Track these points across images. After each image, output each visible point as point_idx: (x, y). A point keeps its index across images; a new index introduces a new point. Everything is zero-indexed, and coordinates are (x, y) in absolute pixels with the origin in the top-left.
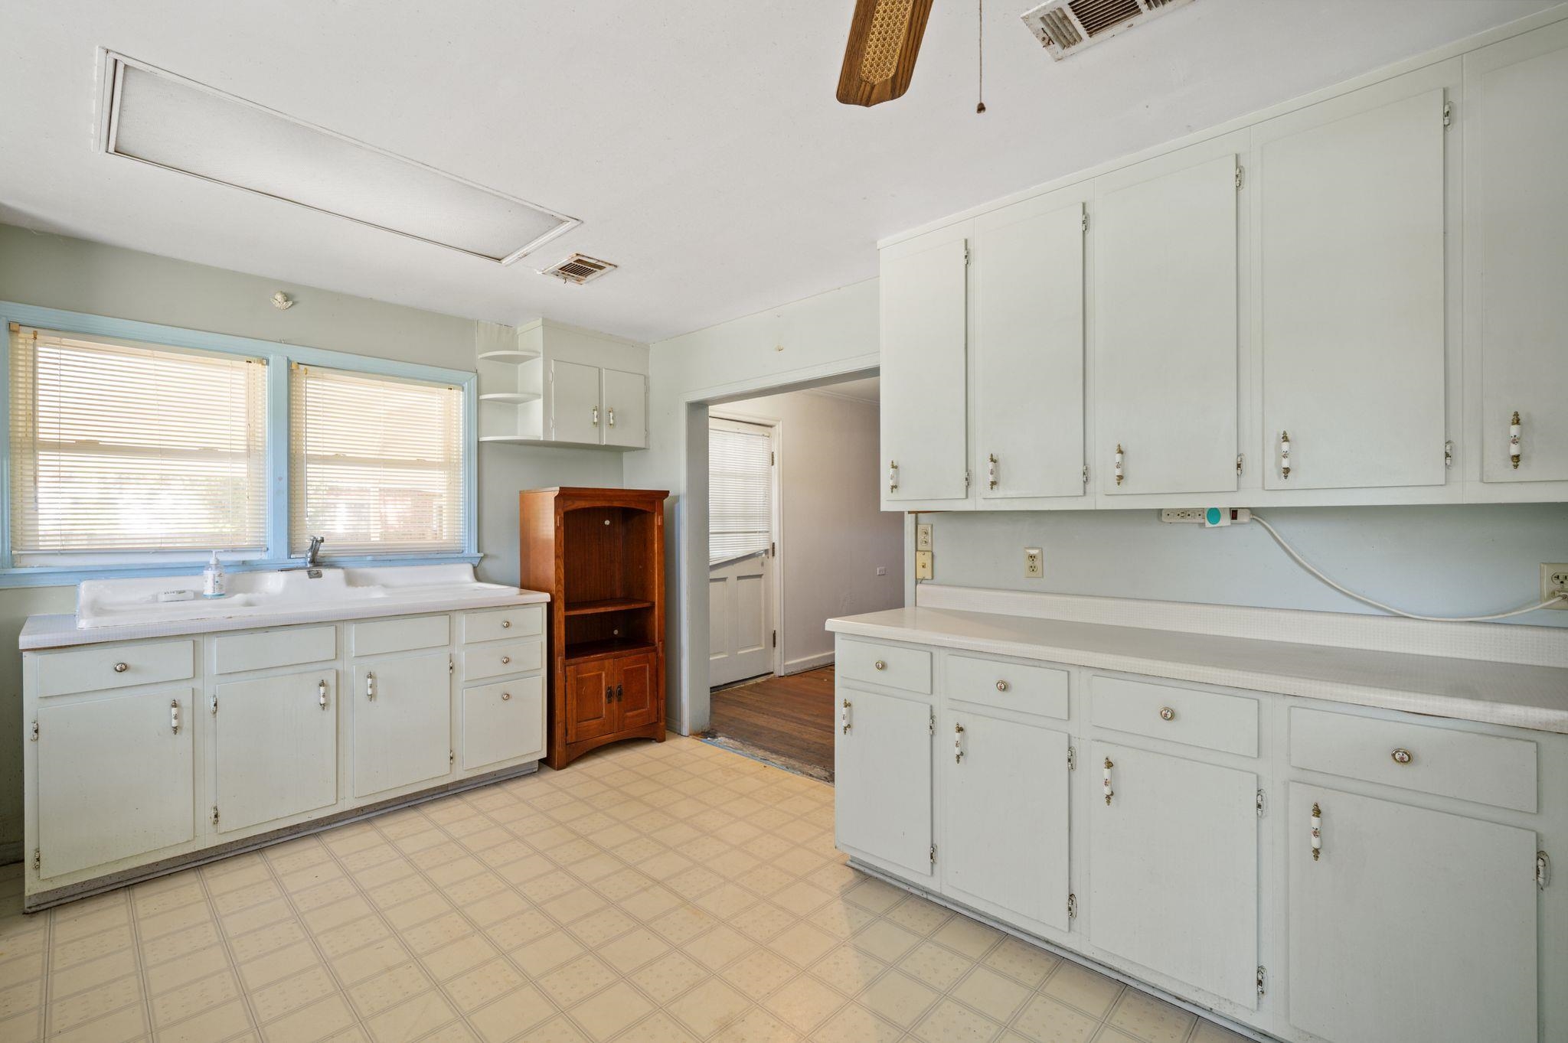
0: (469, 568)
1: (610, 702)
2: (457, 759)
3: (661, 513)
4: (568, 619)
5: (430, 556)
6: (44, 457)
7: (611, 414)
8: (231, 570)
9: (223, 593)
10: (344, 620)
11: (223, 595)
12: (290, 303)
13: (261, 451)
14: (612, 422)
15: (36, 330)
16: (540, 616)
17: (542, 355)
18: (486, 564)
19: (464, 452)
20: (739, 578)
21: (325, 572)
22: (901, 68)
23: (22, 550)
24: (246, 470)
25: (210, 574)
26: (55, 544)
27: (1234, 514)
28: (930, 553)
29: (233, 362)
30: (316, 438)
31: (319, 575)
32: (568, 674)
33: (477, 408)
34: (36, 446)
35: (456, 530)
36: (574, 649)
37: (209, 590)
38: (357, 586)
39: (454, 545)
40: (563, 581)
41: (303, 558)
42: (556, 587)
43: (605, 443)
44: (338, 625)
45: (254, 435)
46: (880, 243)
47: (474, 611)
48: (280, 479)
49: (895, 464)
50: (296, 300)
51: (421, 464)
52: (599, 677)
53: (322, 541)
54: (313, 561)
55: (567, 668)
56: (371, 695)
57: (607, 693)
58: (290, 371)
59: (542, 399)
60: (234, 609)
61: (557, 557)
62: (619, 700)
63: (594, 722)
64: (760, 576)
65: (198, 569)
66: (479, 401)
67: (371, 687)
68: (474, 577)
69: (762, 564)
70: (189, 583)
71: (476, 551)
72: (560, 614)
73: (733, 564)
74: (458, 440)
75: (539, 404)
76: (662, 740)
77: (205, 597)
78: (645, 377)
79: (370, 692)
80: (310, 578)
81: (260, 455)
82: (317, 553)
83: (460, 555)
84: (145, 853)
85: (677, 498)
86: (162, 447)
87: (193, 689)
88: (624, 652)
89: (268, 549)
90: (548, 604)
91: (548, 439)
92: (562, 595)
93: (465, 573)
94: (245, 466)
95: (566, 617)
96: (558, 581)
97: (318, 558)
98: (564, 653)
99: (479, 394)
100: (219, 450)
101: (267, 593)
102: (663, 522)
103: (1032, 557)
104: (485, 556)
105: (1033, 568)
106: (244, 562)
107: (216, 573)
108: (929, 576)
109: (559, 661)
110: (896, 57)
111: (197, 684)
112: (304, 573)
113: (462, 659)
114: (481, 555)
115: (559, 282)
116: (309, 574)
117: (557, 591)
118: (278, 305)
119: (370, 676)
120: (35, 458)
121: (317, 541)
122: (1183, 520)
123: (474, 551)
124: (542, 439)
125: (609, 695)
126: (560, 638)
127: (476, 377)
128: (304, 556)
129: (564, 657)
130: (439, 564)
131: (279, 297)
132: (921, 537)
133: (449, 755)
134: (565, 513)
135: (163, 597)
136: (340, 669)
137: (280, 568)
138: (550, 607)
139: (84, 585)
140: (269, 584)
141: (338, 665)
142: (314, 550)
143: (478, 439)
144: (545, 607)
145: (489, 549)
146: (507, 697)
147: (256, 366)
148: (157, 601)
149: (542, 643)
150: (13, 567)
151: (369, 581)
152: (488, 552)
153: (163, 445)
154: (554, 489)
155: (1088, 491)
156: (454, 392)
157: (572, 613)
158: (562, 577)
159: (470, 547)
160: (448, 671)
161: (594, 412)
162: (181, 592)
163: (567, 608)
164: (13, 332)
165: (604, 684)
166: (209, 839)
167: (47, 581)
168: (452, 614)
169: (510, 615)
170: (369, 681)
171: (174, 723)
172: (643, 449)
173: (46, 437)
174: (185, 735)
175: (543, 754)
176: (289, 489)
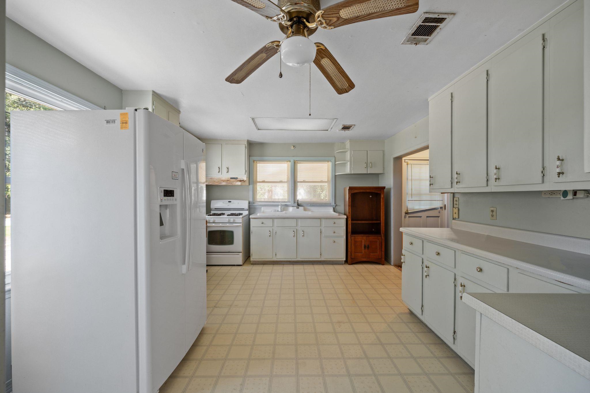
0: (332, 208)
1: (365, 249)
2: (322, 255)
3: (383, 194)
4: (352, 223)
5: (323, 205)
6: (258, 184)
7: (371, 164)
8: (284, 206)
11: (282, 211)
14: (371, 166)
15: (256, 161)
16: (343, 222)
17: (350, 150)
18: (337, 207)
19: (331, 178)
20: (427, 217)
21: (300, 208)
22: (349, 83)
23: (255, 201)
24: (287, 185)
25: (280, 207)
26: (260, 200)
27: (575, 193)
28: (457, 209)
29: (284, 162)
30: (300, 177)
32: (352, 239)
33: (335, 166)
34: (257, 182)
35: (329, 198)
36: (354, 232)
37: (279, 210)
38: (306, 211)
39: (329, 202)
40: (351, 213)
41: (296, 205)
43: (369, 173)
44: (298, 219)
45: (288, 177)
46: (429, 100)
47: (329, 219)
49: (431, 176)
50: (295, 147)
51: (322, 182)
52: (362, 241)
53: (299, 200)
54: (298, 205)
55: (352, 237)
56: (303, 236)
58: (294, 163)
59: (350, 162)
60: (283, 214)
61: (349, 206)
62: (368, 249)
63: (360, 254)
64: (438, 217)
65: (278, 206)
66: (335, 164)
67: (303, 234)
68: (333, 211)
69: (439, 212)
70: (276, 208)
71: (334, 204)
72: (350, 222)
73: (424, 212)
74: (330, 175)
75: (349, 164)
76: (383, 264)
78: (383, 151)
80: (297, 209)
81: (289, 182)
83: (330, 205)
84: (265, 258)
85: (390, 189)
86: (273, 181)
88: (370, 235)
89: (290, 202)
91: (351, 173)
92: (350, 217)
93: (331, 210)
96: (349, 213)
98: (351, 233)
99: (335, 162)
100: (283, 181)
101: (289, 211)
102: (384, 196)
103: (492, 211)
105: (492, 216)
106: (286, 205)
108: (457, 217)
109: (349, 235)
110: (346, 82)
111: (273, 228)
112: (296, 207)
113: (323, 231)
115: (343, 132)
117: (349, 215)
118: (292, 149)
120: (256, 184)
122: (552, 196)
124: (349, 173)
125: (365, 247)
126: (350, 229)
127: (334, 158)
130: (325, 207)
131: (292, 147)
132: (455, 203)
133: (320, 253)
134: (351, 194)
135: (273, 211)
136: (297, 229)
137: (292, 206)
138: (347, 219)
139: (262, 208)
140: (290, 209)
141: (297, 228)
142: (298, 202)
143: (335, 174)
144: (345, 219)
146: (334, 242)
147: (288, 162)
149: (344, 229)
150: (254, 204)
151: (309, 210)
152: (337, 204)
154: (348, 187)
155: (488, 185)
156: (329, 163)
157: (354, 222)
159: (333, 202)
160: (320, 233)
161: (365, 164)
162: (275, 210)
163: (351, 221)
164: (254, 162)
165: (363, 244)
166: (275, 259)
167: (257, 207)
168: (321, 219)
169: (335, 221)
170: (303, 232)
171: (269, 235)
172: (383, 173)
173: (258, 180)
174: (271, 237)
175: (345, 259)
176: (294, 189)
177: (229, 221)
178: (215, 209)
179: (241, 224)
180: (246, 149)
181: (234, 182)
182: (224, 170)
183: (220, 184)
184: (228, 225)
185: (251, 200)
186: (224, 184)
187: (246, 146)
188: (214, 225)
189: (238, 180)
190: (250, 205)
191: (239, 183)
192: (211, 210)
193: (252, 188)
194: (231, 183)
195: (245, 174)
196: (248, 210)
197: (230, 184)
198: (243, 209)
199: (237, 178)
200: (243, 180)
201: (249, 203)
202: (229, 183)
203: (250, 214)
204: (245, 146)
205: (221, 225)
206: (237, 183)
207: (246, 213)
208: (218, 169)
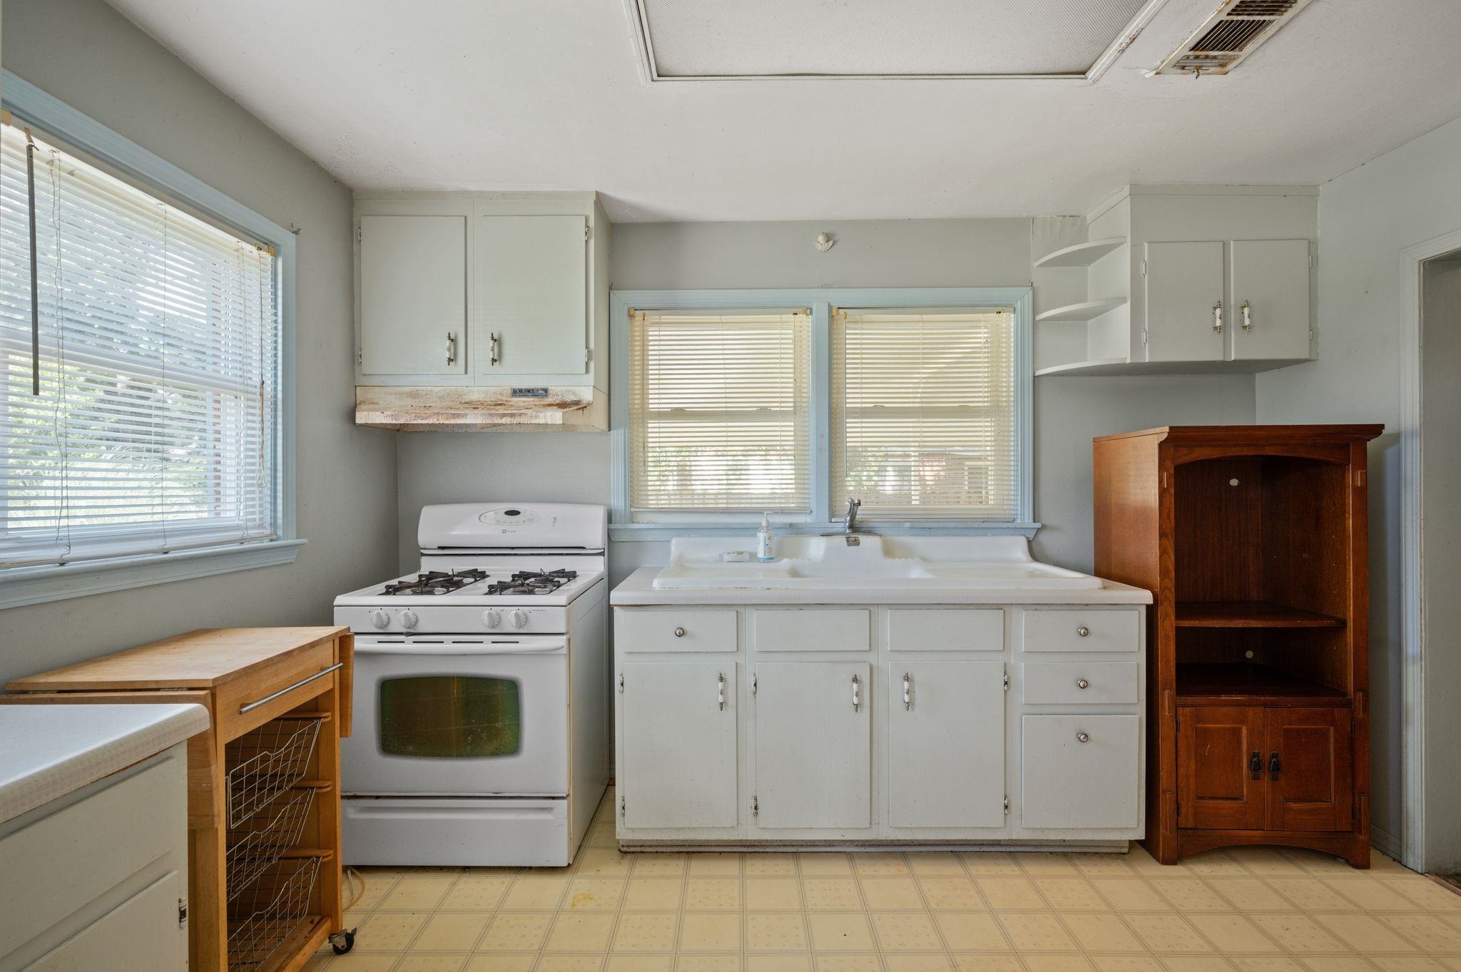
0: (1022, 542)
1: (1256, 778)
2: (1013, 807)
3: (1362, 463)
4: (1180, 632)
5: (975, 525)
6: (652, 425)
7: (1246, 311)
8: (782, 532)
9: (772, 557)
10: (878, 604)
11: (773, 558)
12: (831, 243)
13: (806, 407)
14: (1247, 322)
15: (645, 312)
16: (1135, 626)
17: (1129, 239)
18: (1044, 538)
19: (1016, 391)
21: (864, 539)
23: (638, 508)
24: (792, 429)
25: (761, 536)
26: (662, 503)
29: (783, 316)
30: (855, 388)
31: (856, 543)
32: (1181, 719)
34: (647, 415)
35: (1005, 493)
36: (1192, 680)
37: (761, 555)
38: (894, 558)
39: (1003, 512)
40: (1173, 574)
41: (842, 524)
42: (1162, 580)
43: (1233, 359)
44: (872, 609)
45: (800, 391)
47: (1038, 607)
48: (822, 436)
50: (836, 238)
51: (964, 412)
52: (1236, 732)
53: (859, 504)
54: (851, 527)
55: (1180, 710)
56: (908, 703)
57: (1250, 763)
58: (831, 317)
59: (1129, 303)
60: (780, 577)
61: (1162, 535)
62: (1275, 778)
63: (1227, 804)
65: (752, 530)
66: (1035, 323)
67: (908, 693)
68: (1029, 555)
70: (744, 544)
71: (1031, 520)
72: (1168, 624)
74: (1009, 377)
75: (1125, 310)
76: (1362, 864)
77: (758, 560)
78: (1310, 243)
79: (907, 698)
80: (848, 545)
81: (805, 412)
82: (855, 517)
83: (1010, 525)
84: (699, 828)
85: (1395, 438)
86: (728, 409)
87: (737, 664)
88: (1283, 699)
89: (811, 512)
90: (1148, 607)
91: (1139, 361)
92: (1171, 595)
93: (1017, 549)
94: (792, 424)
95: (1177, 628)
96: (1163, 572)
97: (857, 524)
98: (1174, 684)
99: (1035, 312)
100: (772, 409)
101: (809, 559)
102: (1365, 479)
104: (1044, 527)
106: (791, 525)
107: (766, 535)
109: (1166, 697)
111: (740, 659)
112: (843, 540)
113: (1020, 674)
114: (1038, 525)
116: (848, 541)
117: (1163, 589)
118: (820, 247)
119: (907, 678)
120: (645, 427)
121: (854, 504)
123: (1028, 521)
124: (1128, 361)
125: (1256, 766)
126: (1168, 661)
127: (1031, 293)
128: (843, 520)
129: (1174, 692)
130: (986, 535)
131: (821, 239)
133: (1002, 802)
134: (1175, 468)
135: (727, 558)
136: (875, 664)
137: (821, 533)
138: (1151, 610)
139: (674, 541)
140: (812, 550)
141: (872, 658)
142: (853, 514)
143: (1034, 373)
144: (1143, 611)
145: (1048, 517)
146: (1084, 737)
147: (801, 317)
148: (722, 561)
149: (1138, 665)
150: (633, 523)
151: (907, 553)
152: (1046, 521)
153: (729, 407)
154: (1158, 430)
156: (1004, 315)
157: (1187, 624)
158: (1172, 567)
159: (1023, 514)
160: (1002, 687)
161: (1218, 312)
162: (740, 553)
163: (1179, 616)
164: (631, 316)
165: (1245, 746)
166: (751, 833)
167: (649, 537)
168: (1007, 609)
169: (1089, 618)
170: (906, 684)
171: (721, 699)
172: (1307, 361)
173: (653, 405)
174: (730, 713)
175: (1140, 834)
176: (830, 447)
177: (495, 621)
178: (440, 548)
179: (562, 641)
180: (592, 242)
181: (529, 412)
182: (481, 350)
183: (453, 421)
184: (487, 645)
185: (618, 503)
186: (474, 418)
187: (592, 224)
188: (408, 646)
189: (550, 400)
190: (613, 526)
191: (555, 417)
192: (423, 555)
193: (621, 447)
194: (512, 415)
195: (587, 371)
196: (602, 554)
197: (504, 421)
198: (577, 550)
199: (546, 390)
200: (577, 403)
201: (610, 518)
202: (504, 415)
203: (612, 579)
204: (587, 226)
205: (448, 646)
206: (541, 415)
207: (592, 568)
208: (448, 343)
